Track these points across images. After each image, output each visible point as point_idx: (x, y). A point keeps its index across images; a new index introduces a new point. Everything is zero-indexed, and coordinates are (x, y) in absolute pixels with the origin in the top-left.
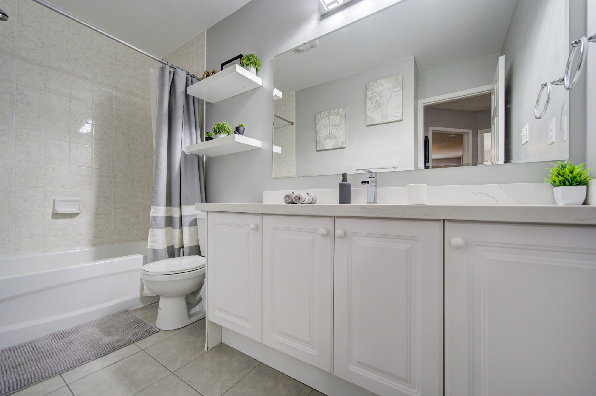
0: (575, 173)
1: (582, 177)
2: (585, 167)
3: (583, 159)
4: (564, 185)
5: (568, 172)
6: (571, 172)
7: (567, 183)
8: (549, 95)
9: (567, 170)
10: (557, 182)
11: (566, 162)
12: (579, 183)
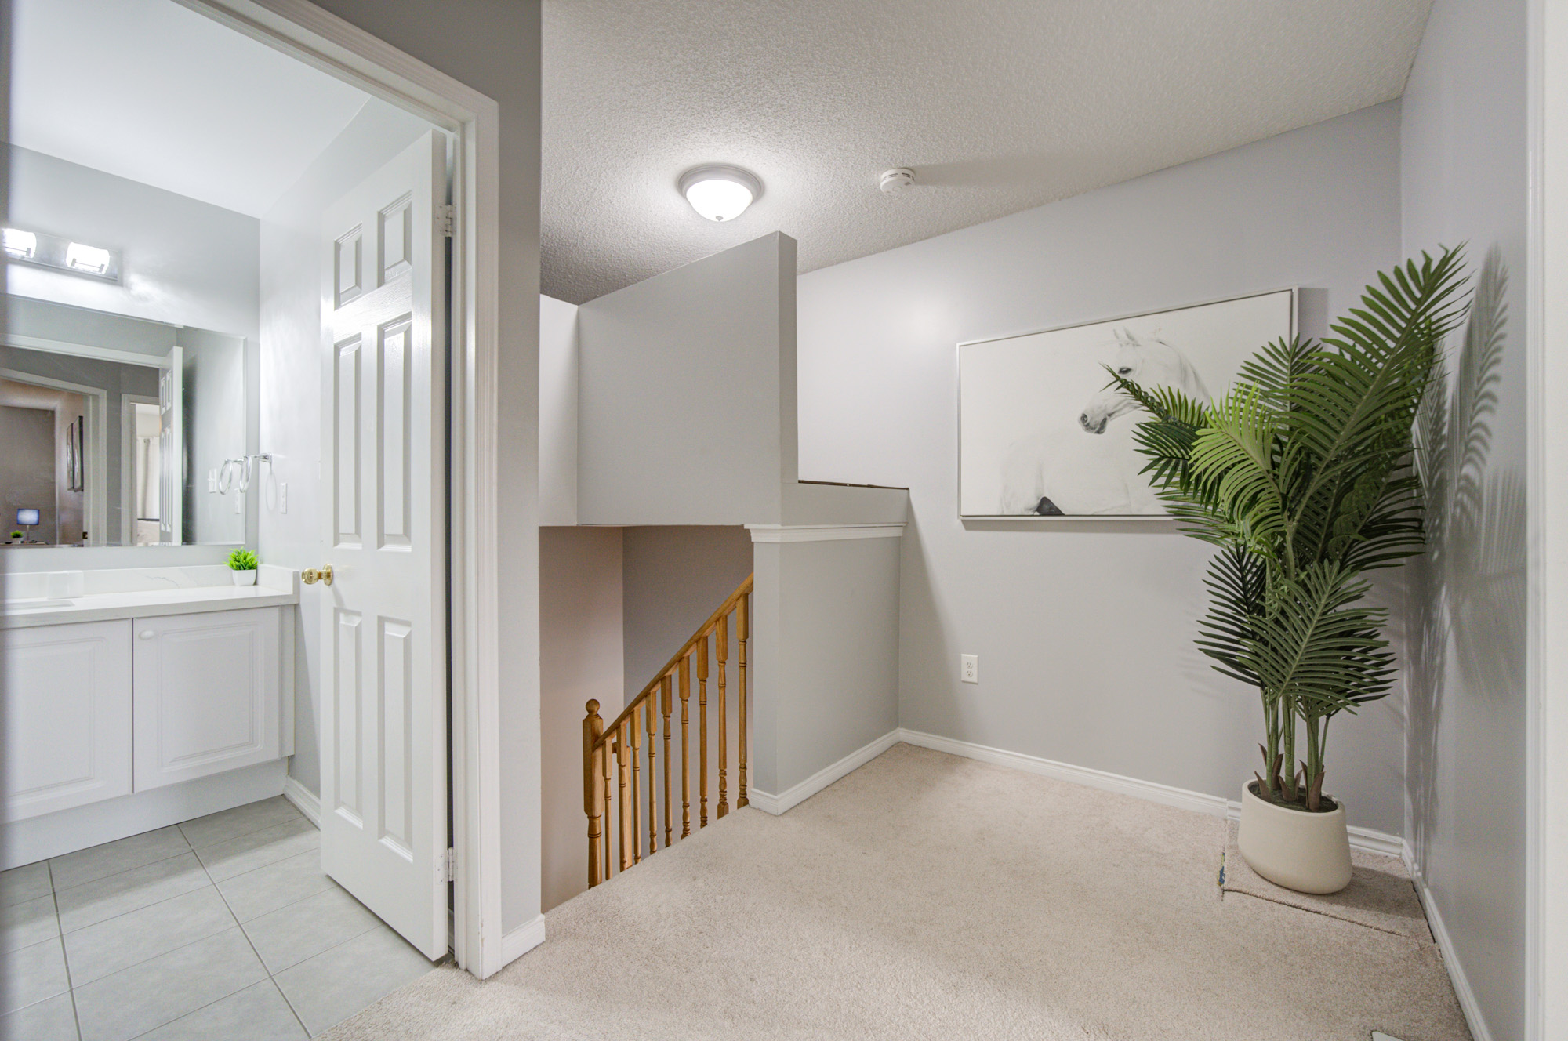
0: (248, 559)
1: (253, 563)
2: (257, 553)
3: (256, 547)
4: (240, 569)
5: (242, 558)
6: (245, 559)
7: (242, 567)
8: (231, 474)
9: (242, 557)
10: (235, 567)
11: (242, 548)
12: (251, 568)
